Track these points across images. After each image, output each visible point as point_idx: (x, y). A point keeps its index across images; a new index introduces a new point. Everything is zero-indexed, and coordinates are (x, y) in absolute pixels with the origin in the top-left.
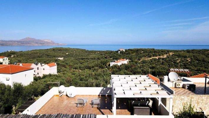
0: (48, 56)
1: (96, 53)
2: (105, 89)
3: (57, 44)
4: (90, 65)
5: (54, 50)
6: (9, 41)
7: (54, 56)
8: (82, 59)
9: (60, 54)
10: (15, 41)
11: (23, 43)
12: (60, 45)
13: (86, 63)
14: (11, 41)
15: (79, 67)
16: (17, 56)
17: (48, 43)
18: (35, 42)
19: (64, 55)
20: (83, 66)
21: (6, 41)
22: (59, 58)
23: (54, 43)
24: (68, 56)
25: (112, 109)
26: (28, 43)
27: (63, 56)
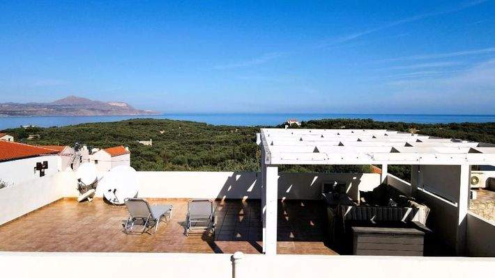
0: (115, 136)
1: (232, 131)
2: (238, 177)
3: (141, 111)
4: (215, 157)
5: (130, 123)
6: (27, 105)
7: (131, 138)
8: (197, 143)
9: (144, 134)
10: (41, 106)
11: (61, 110)
12: (146, 114)
13: (207, 152)
14: (34, 105)
15: (189, 160)
16: (42, 138)
17: (119, 109)
18: (87, 107)
19: (154, 136)
20: (196, 158)
21: (21, 106)
22: (141, 142)
23: (132, 110)
24: (164, 137)
25: (261, 239)
26: (73, 110)
27: (151, 138)
